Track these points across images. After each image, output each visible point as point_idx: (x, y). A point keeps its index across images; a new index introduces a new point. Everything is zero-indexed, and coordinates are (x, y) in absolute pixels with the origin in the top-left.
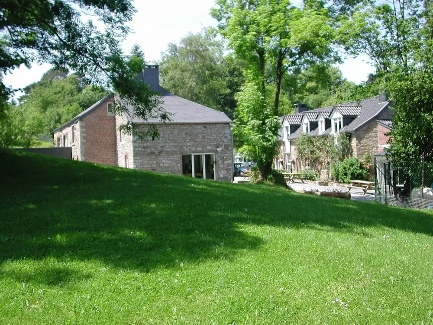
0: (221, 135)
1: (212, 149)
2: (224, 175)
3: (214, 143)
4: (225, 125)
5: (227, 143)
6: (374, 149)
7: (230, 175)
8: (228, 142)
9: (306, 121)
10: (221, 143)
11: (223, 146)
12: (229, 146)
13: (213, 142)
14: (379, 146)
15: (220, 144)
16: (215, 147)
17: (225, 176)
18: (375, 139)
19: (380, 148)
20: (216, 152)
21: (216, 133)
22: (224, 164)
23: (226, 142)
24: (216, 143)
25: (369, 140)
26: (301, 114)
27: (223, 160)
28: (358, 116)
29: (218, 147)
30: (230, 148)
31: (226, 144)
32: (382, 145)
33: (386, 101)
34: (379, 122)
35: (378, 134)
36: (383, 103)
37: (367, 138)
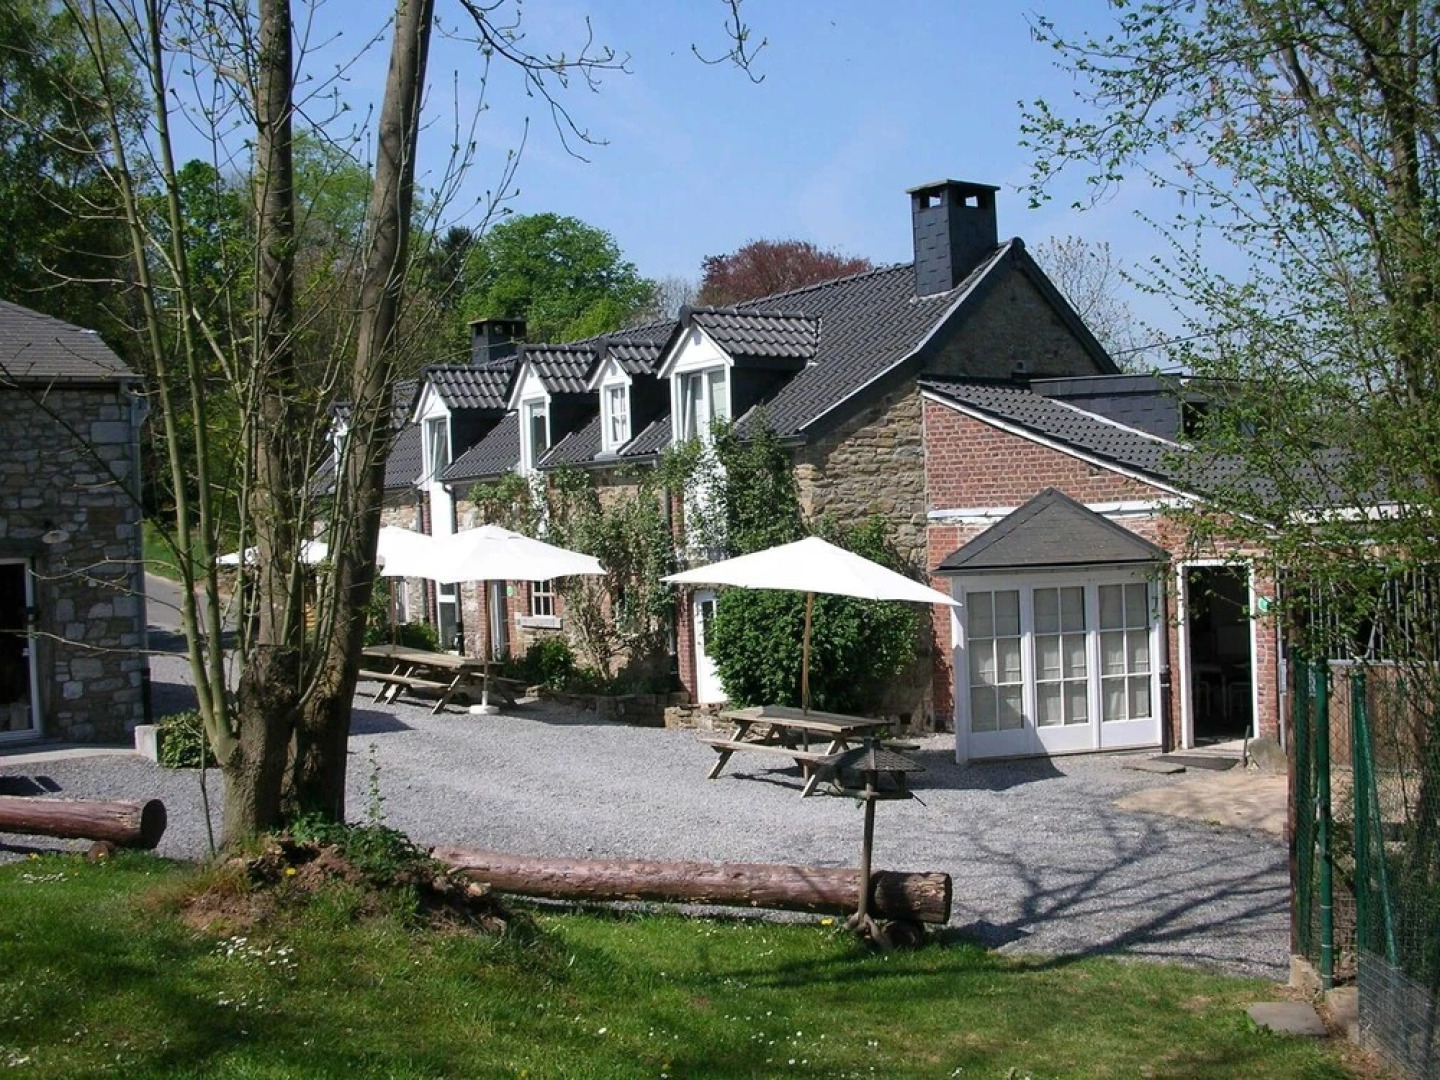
0: (66, 455)
1: (16, 534)
2: (86, 682)
3: (25, 503)
4: (92, 398)
5: (108, 502)
6: (903, 529)
7: (127, 681)
8: (112, 494)
9: (532, 388)
10: (67, 501)
11: (81, 518)
12: (119, 514)
13: (19, 497)
14: (931, 514)
15: (62, 508)
16: (34, 524)
17: (93, 687)
18: (907, 477)
19: (934, 525)
20: (41, 554)
21: (35, 442)
22: (88, 624)
23: (102, 495)
24: (37, 503)
25: (876, 479)
26: (506, 363)
27: (85, 598)
28: (809, 363)
29: (48, 525)
30: (122, 531)
31: (96, 503)
32: (949, 512)
33: (954, 285)
34: (930, 389)
35: (927, 454)
36: (935, 296)
37: (871, 473)
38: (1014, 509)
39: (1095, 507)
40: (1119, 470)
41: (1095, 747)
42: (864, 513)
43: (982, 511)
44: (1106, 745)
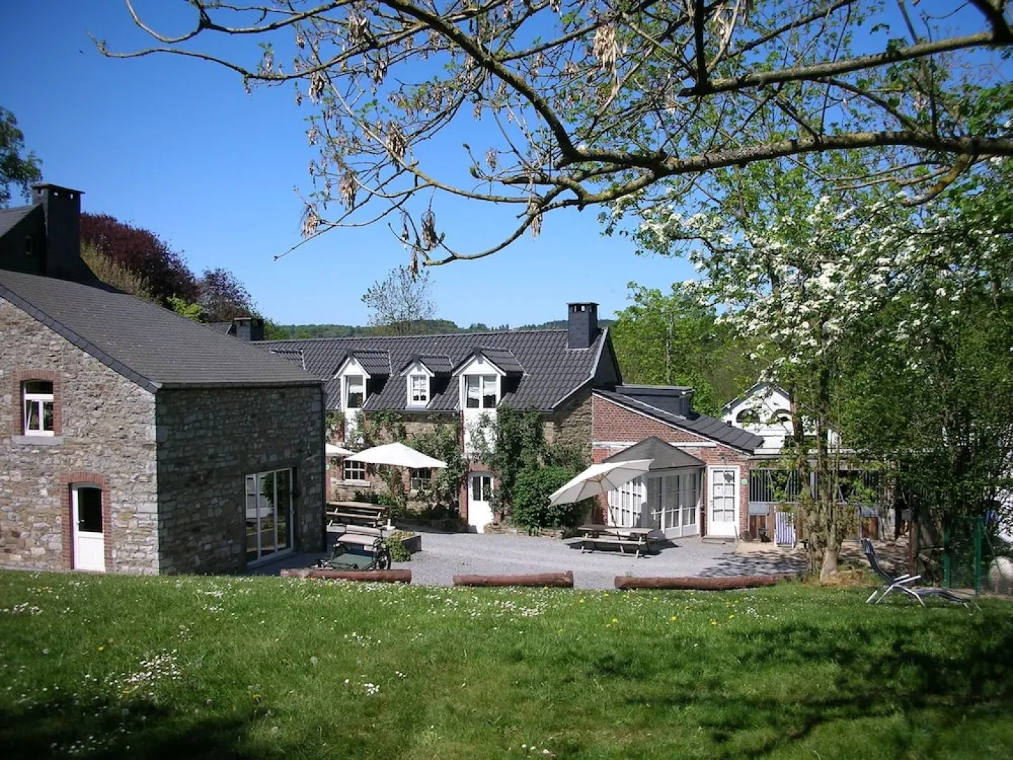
1: (293, 456)
14: (594, 443)
16: (297, 451)
18: (586, 428)
19: (595, 448)
20: (298, 464)
25: (575, 429)
27: (309, 485)
28: (524, 374)
32: (603, 443)
33: (591, 344)
34: (596, 392)
35: (593, 418)
36: (580, 350)
37: (573, 426)
38: (635, 443)
39: (674, 444)
40: (685, 431)
41: (680, 535)
42: (571, 443)
43: (621, 443)
44: (684, 535)
